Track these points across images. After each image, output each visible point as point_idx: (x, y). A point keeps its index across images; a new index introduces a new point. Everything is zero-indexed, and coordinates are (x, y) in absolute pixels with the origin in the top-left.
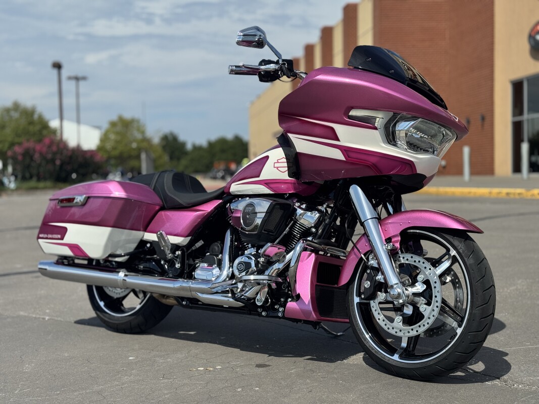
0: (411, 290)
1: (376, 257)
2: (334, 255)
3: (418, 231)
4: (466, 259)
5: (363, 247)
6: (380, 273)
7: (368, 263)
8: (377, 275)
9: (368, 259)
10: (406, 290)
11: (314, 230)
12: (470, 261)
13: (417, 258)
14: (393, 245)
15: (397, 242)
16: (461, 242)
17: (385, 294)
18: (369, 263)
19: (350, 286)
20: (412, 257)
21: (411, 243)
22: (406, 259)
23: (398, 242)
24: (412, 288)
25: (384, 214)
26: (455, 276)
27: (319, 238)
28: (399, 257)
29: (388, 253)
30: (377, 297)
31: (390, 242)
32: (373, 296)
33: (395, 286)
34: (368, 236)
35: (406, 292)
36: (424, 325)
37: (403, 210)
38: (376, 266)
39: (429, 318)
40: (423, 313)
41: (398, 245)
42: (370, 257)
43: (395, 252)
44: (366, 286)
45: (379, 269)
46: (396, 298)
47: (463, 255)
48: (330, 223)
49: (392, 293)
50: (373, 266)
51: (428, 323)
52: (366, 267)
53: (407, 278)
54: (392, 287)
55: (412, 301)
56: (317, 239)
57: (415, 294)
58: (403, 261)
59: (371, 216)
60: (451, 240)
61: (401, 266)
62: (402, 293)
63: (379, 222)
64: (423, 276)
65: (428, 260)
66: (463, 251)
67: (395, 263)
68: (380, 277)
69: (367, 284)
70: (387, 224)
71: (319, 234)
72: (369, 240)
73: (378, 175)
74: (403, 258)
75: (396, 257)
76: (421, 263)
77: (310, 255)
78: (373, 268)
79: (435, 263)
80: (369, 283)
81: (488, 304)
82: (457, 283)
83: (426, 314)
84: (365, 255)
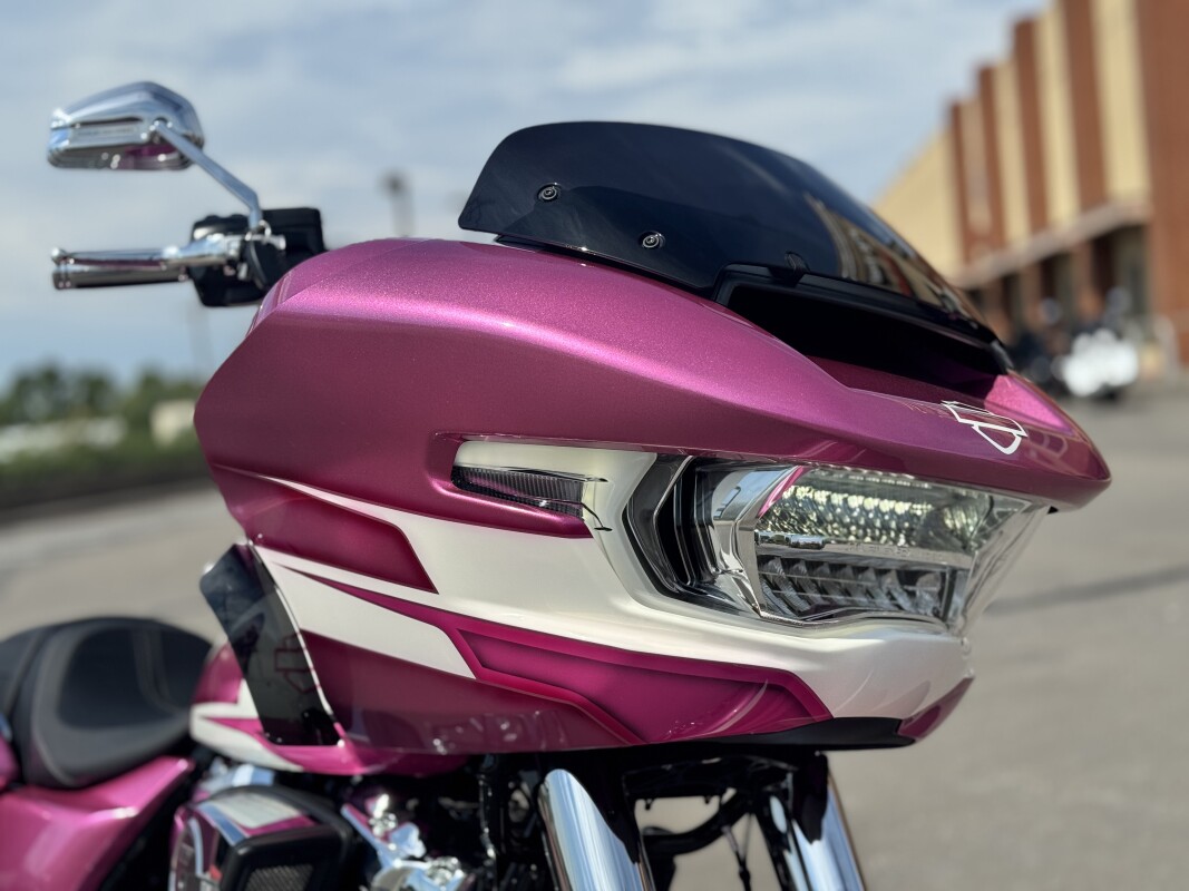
73: (629, 745)
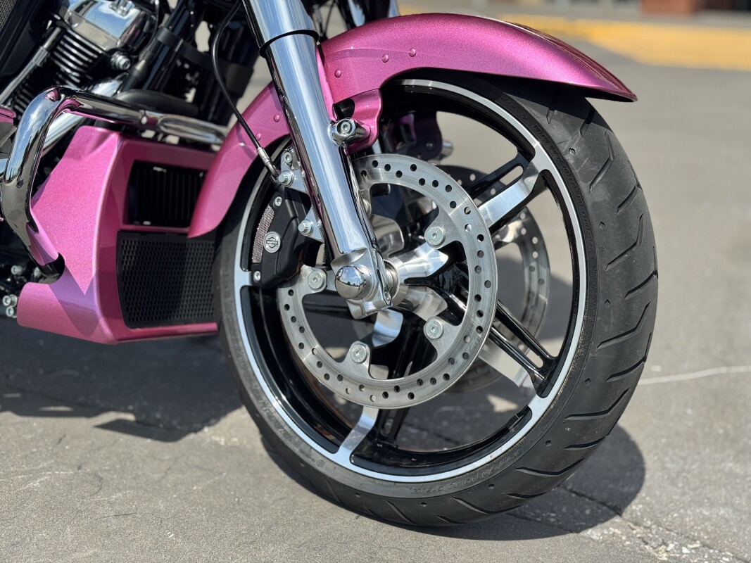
0: (404, 268)
1: (303, 163)
2: (191, 140)
3: (430, 84)
4: (583, 186)
5: (266, 124)
6: (312, 212)
7: (276, 176)
8: (302, 218)
9: (277, 163)
10: (388, 266)
11: (120, 60)
12: (596, 194)
13: (428, 170)
14: (358, 126)
15: (367, 114)
16: (571, 130)
17: (322, 274)
18: (281, 179)
19: (226, 239)
20: (414, 168)
21: (410, 118)
22: (394, 170)
23: (372, 117)
24: (404, 260)
25: (336, 27)
26: (532, 228)
27: (138, 85)
28: (375, 164)
29: (341, 150)
30: (301, 280)
31: (350, 114)
32: (289, 276)
33: (356, 258)
34: (280, 93)
35: (389, 274)
36: (433, 381)
37: (391, 15)
38: (303, 188)
39: (451, 361)
40: (433, 343)
41: (371, 126)
42: (286, 159)
43: (364, 146)
44: (267, 247)
45: (308, 200)
46: (358, 297)
47: (576, 171)
48: (172, 41)
49: (344, 278)
50: (293, 187)
51: (447, 377)
52: (271, 189)
53: (390, 229)
54: (346, 259)
55: (405, 301)
56: (128, 91)
57: (413, 282)
58: (384, 177)
59: (293, 24)
60: (542, 120)
61: (378, 191)
62: (374, 280)
63: (320, 48)
64: (442, 230)
65: (457, 172)
66: (578, 161)
67: (359, 181)
68: (309, 225)
69: (270, 242)
70: (343, 55)
71: (135, 74)
72: (284, 106)
74: (388, 167)
75: (364, 162)
76: (441, 187)
77: (103, 138)
78: (291, 194)
79: (481, 187)
80: (277, 238)
81: (637, 332)
82: (535, 248)
83: (443, 349)
84: (270, 150)
